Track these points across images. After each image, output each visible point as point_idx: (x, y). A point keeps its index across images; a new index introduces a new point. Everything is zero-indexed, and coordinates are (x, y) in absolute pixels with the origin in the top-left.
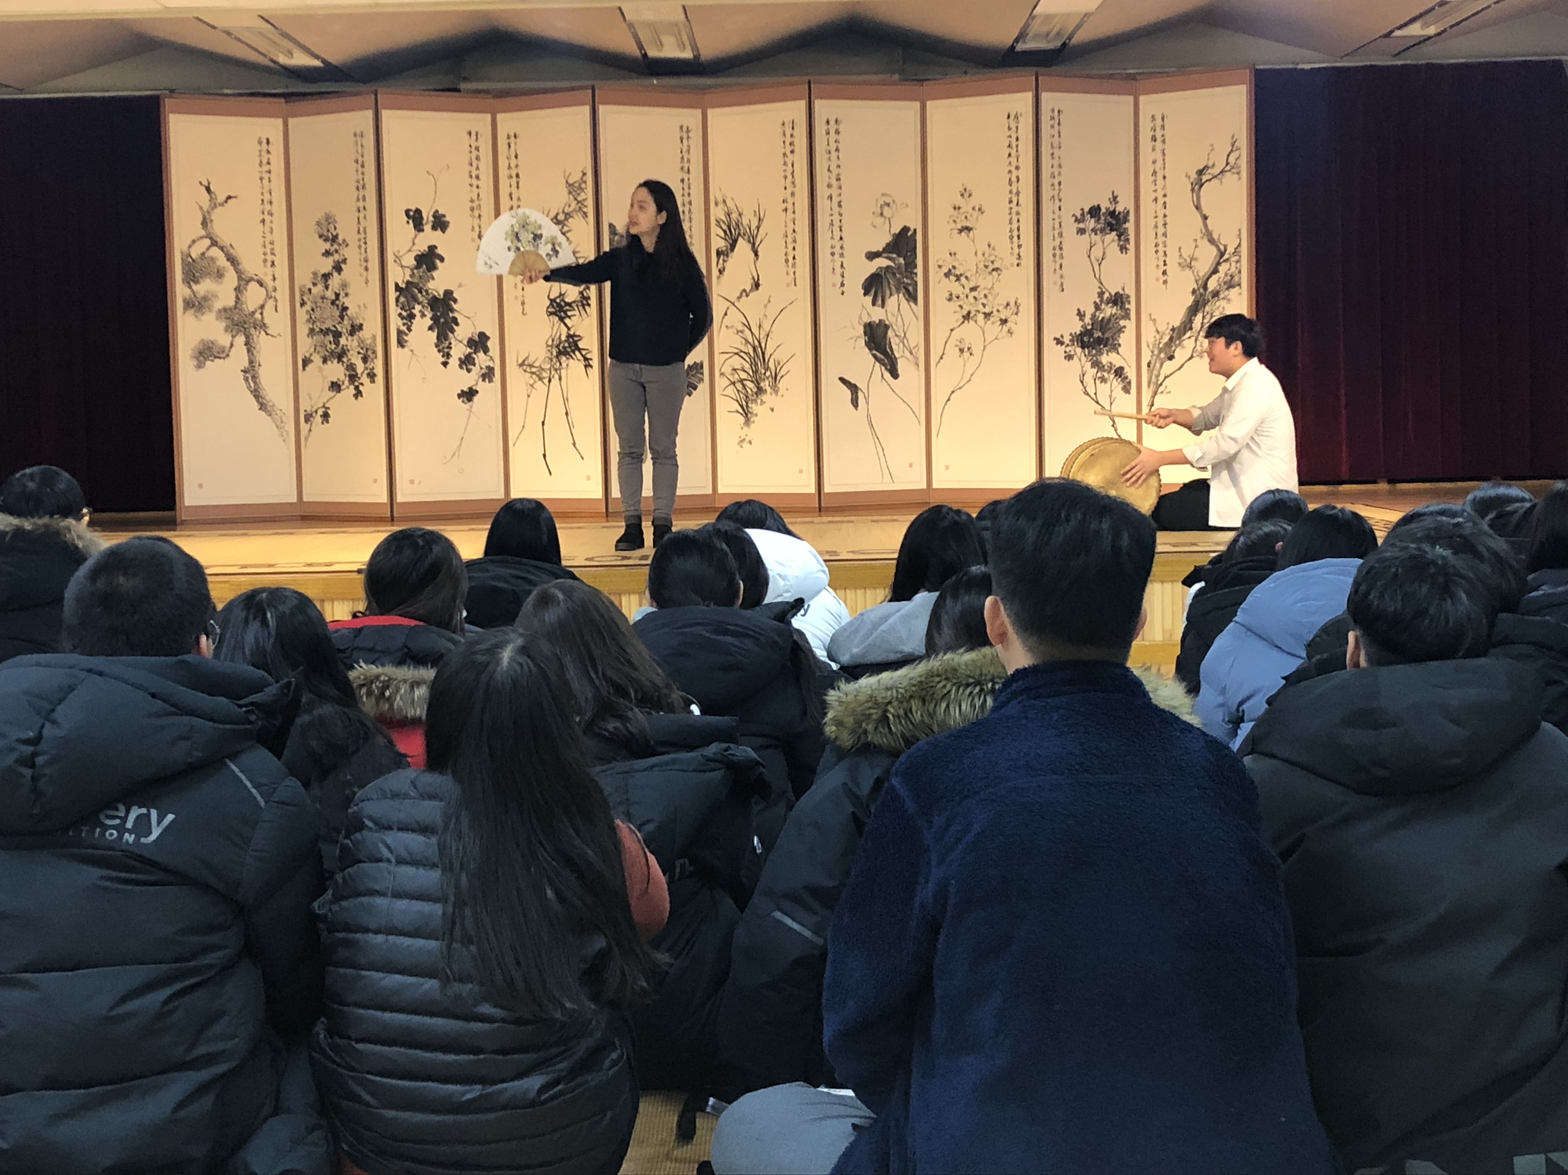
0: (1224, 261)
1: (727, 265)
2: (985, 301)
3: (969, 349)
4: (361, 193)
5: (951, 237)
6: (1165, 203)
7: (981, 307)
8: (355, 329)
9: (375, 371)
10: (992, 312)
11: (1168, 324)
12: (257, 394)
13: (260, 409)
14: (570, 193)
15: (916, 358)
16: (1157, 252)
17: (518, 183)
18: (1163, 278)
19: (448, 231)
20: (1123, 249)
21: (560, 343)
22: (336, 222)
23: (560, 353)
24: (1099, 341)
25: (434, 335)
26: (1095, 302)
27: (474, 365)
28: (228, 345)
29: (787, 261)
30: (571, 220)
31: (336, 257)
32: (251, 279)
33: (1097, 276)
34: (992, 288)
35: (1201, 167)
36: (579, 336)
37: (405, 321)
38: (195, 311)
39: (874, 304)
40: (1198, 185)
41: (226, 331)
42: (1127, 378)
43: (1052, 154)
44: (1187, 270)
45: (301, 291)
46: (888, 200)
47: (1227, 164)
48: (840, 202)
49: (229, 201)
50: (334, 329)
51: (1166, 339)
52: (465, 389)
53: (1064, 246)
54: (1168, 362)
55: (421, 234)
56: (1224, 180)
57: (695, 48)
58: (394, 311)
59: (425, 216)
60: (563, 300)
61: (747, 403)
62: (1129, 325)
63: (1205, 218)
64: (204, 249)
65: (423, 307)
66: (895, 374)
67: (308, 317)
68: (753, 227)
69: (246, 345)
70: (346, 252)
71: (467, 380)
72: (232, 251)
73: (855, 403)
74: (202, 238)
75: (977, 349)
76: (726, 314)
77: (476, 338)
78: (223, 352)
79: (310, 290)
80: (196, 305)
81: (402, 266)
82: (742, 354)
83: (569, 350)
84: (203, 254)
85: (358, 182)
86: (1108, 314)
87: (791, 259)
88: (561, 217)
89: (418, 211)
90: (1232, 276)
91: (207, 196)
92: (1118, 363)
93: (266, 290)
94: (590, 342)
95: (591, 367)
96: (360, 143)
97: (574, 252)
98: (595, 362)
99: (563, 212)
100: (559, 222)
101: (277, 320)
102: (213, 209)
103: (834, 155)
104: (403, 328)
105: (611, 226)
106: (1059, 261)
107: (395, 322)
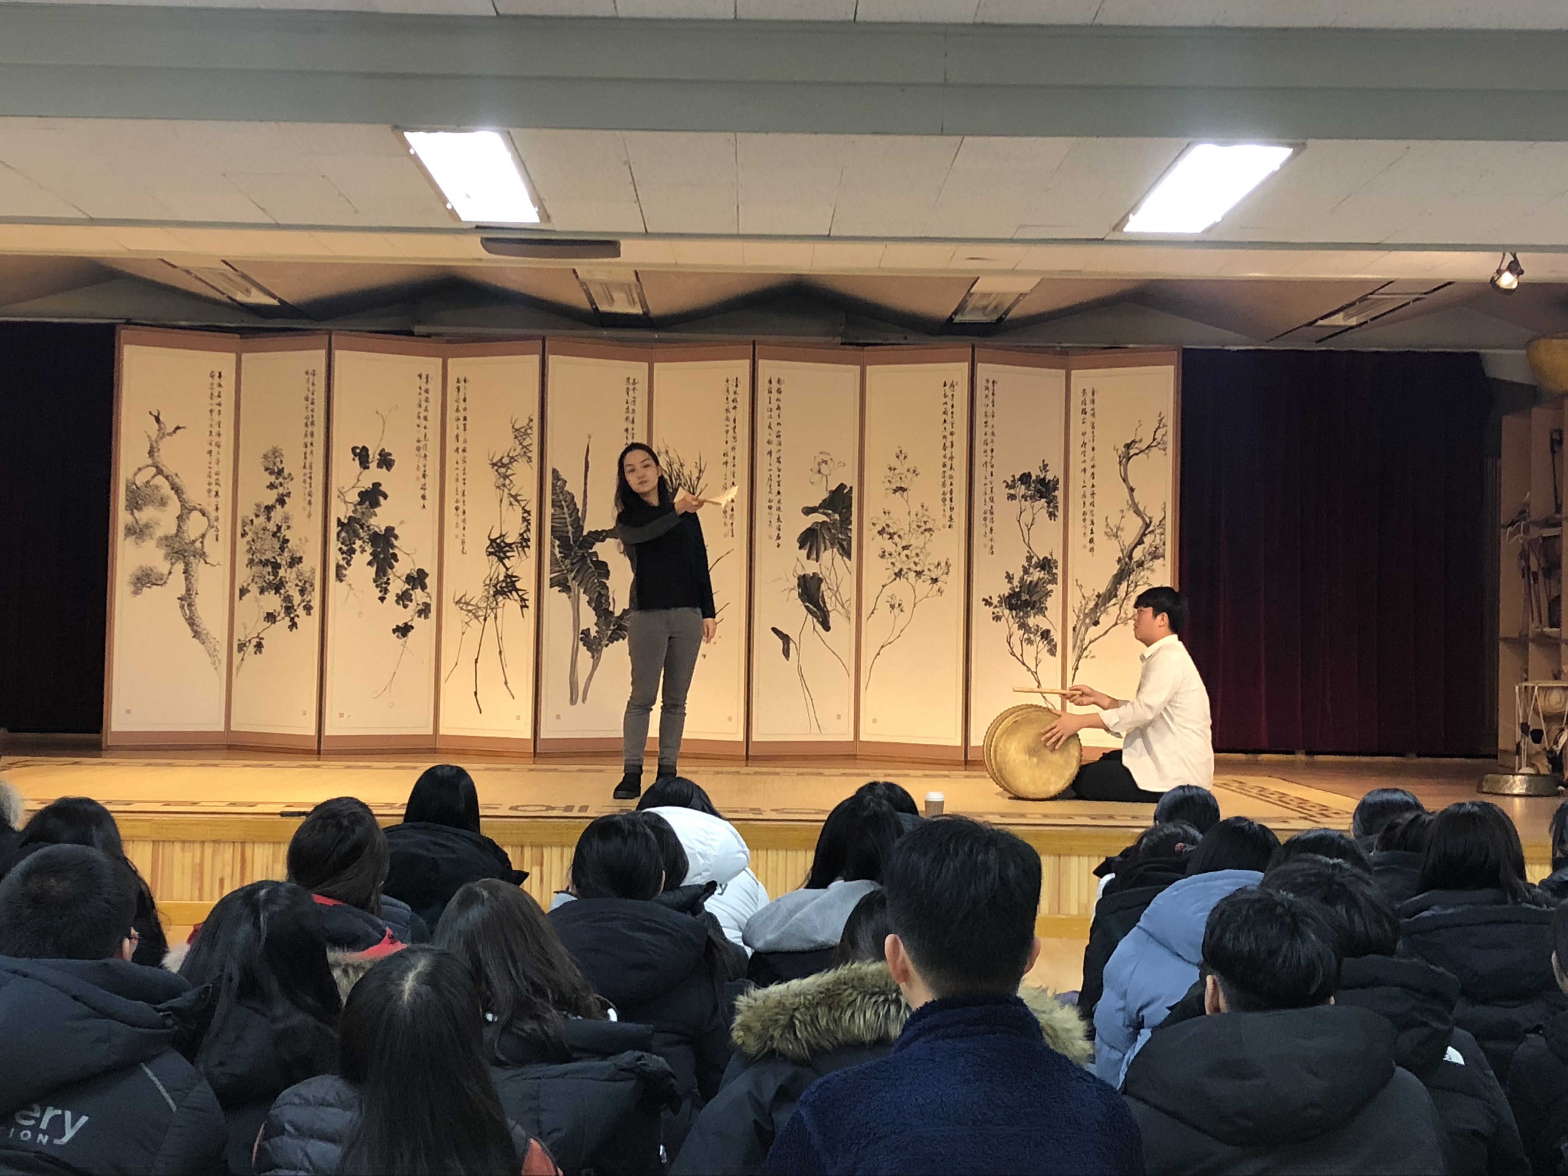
0: (1150, 532)
2: (916, 559)
3: (900, 605)
4: (310, 429)
5: (886, 496)
6: (1093, 474)
7: (912, 566)
8: (295, 561)
9: (312, 604)
10: (923, 571)
11: (1094, 590)
12: (192, 622)
13: (194, 637)
14: (516, 437)
15: (848, 612)
16: (1084, 520)
17: (465, 425)
18: (1089, 546)
19: (392, 469)
20: (1052, 515)
21: (498, 583)
22: (282, 455)
23: (497, 593)
24: (1026, 603)
25: (373, 570)
26: (1023, 566)
27: (411, 601)
28: (166, 572)
29: (725, 512)
30: (515, 464)
31: (281, 490)
32: (195, 509)
33: (1026, 540)
34: (924, 547)
35: (1129, 442)
36: (516, 577)
37: (344, 556)
38: (137, 538)
39: (808, 558)
40: (1125, 458)
41: (166, 558)
42: (1053, 640)
43: (986, 423)
44: (1113, 538)
45: (243, 521)
46: (825, 458)
47: (1154, 439)
48: (779, 458)
49: (178, 431)
50: (273, 560)
51: (1092, 604)
52: (400, 624)
53: (995, 510)
54: (1093, 627)
55: (366, 471)
56: (1150, 455)
57: (644, 304)
58: (334, 545)
59: (370, 453)
60: (503, 541)
62: (1056, 589)
63: (1132, 490)
64: (149, 478)
65: (364, 542)
66: (827, 628)
67: (248, 547)
68: (694, 478)
69: (184, 573)
70: (290, 486)
71: (403, 615)
72: (177, 480)
73: (786, 653)
74: (148, 466)
75: (907, 606)
77: (415, 575)
78: (162, 579)
79: (252, 521)
80: (137, 532)
81: (345, 502)
83: (506, 590)
84: (148, 482)
85: (307, 418)
86: (1036, 578)
87: (729, 510)
88: (506, 460)
89: (365, 449)
90: (1156, 548)
91: (156, 426)
92: (1044, 625)
93: (209, 520)
94: (527, 583)
95: (527, 607)
96: (311, 381)
97: (517, 495)
98: (531, 603)
99: (508, 456)
100: (503, 466)
101: (217, 550)
102: (161, 438)
103: (775, 413)
104: (343, 563)
105: (555, 471)
106: (989, 525)
107: (335, 557)
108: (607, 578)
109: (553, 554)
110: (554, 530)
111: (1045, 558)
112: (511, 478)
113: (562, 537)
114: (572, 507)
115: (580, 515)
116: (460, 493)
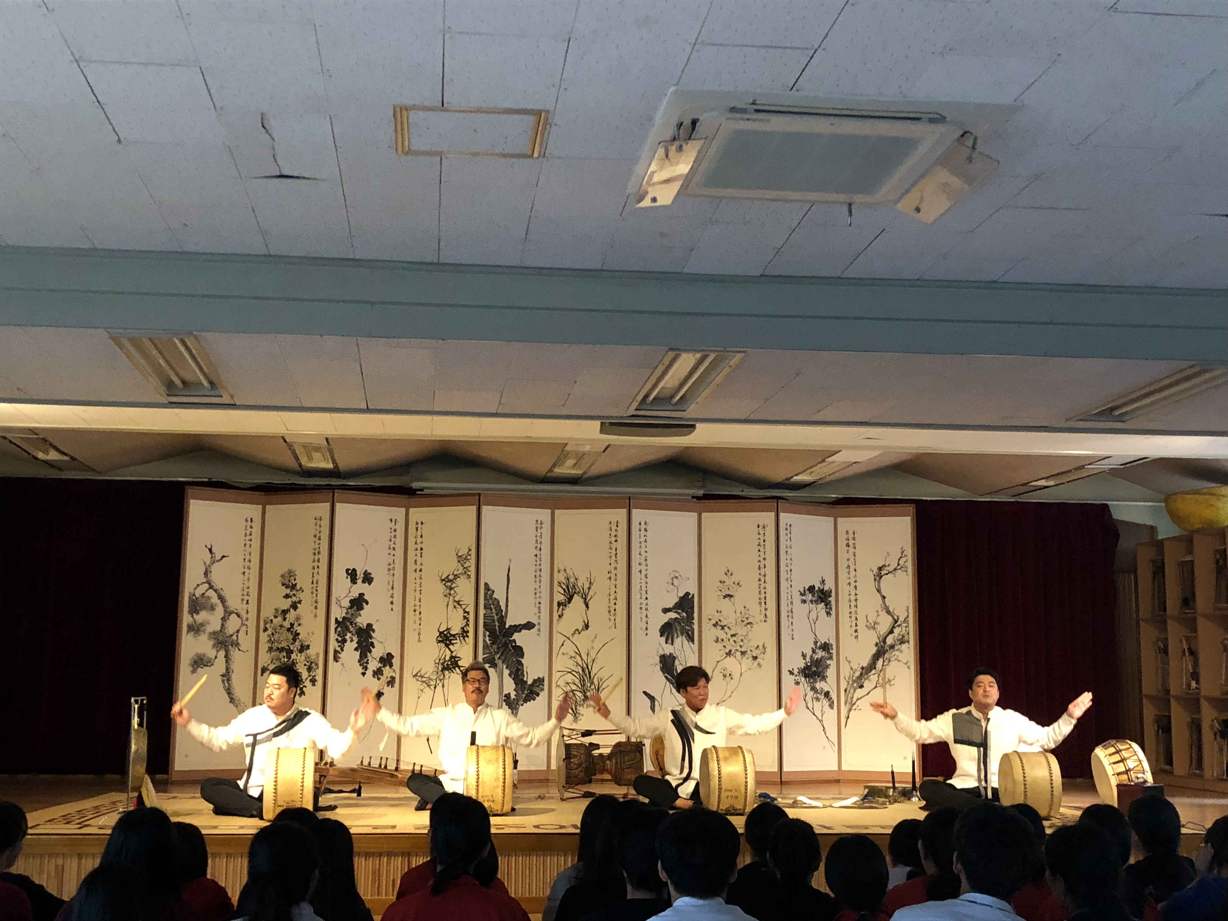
0: (898, 626)
1: (565, 612)
2: (741, 644)
3: (730, 675)
4: (317, 557)
5: (718, 600)
6: (856, 586)
7: (739, 648)
8: (304, 648)
9: (316, 678)
10: (747, 651)
11: (859, 664)
12: (229, 692)
13: (230, 702)
14: (459, 561)
16: (850, 617)
17: (421, 553)
18: (855, 634)
19: (373, 584)
20: (828, 614)
21: (445, 662)
22: (295, 575)
23: (443, 669)
24: (815, 673)
25: (358, 654)
26: (812, 648)
27: (383, 675)
28: (213, 657)
29: (609, 612)
30: (458, 579)
31: (294, 599)
32: (233, 612)
33: (813, 630)
34: (747, 635)
35: (881, 566)
36: (459, 657)
37: (339, 644)
38: (194, 633)
39: (666, 643)
40: (879, 577)
41: (213, 647)
42: (831, 698)
43: (787, 552)
44: (872, 630)
45: (265, 621)
46: (677, 575)
47: (899, 564)
48: (646, 575)
49: (224, 559)
50: (287, 648)
51: (857, 674)
53: (793, 610)
54: (859, 689)
55: (355, 585)
56: (896, 575)
58: (333, 636)
59: (358, 573)
60: (449, 633)
61: (576, 706)
62: (832, 663)
63: (884, 597)
64: (204, 591)
65: (352, 634)
67: (268, 639)
68: (586, 588)
69: (225, 657)
70: (301, 596)
71: (378, 685)
72: (222, 593)
74: (203, 583)
75: (736, 676)
76: (563, 645)
77: (385, 656)
78: (210, 662)
79: (272, 621)
80: (195, 629)
81: (341, 607)
82: (574, 673)
83: (451, 667)
84: (203, 594)
85: (315, 549)
86: (820, 656)
87: (612, 609)
88: (451, 577)
89: (354, 570)
90: (903, 636)
91: (210, 555)
92: (826, 688)
93: (242, 620)
96: (318, 524)
97: (459, 601)
99: (453, 574)
100: (450, 581)
101: (246, 641)
102: (213, 564)
103: (643, 545)
104: (338, 649)
105: (486, 584)
106: (791, 620)
107: (333, 645)
108: (523, 657)
109: (484, 641)
110: (485, 624)
111: (825, 642)
112: (455, 589)
113: (491, 629)
114: (498, 608)
115: (503, 614)
116: (417, 600)
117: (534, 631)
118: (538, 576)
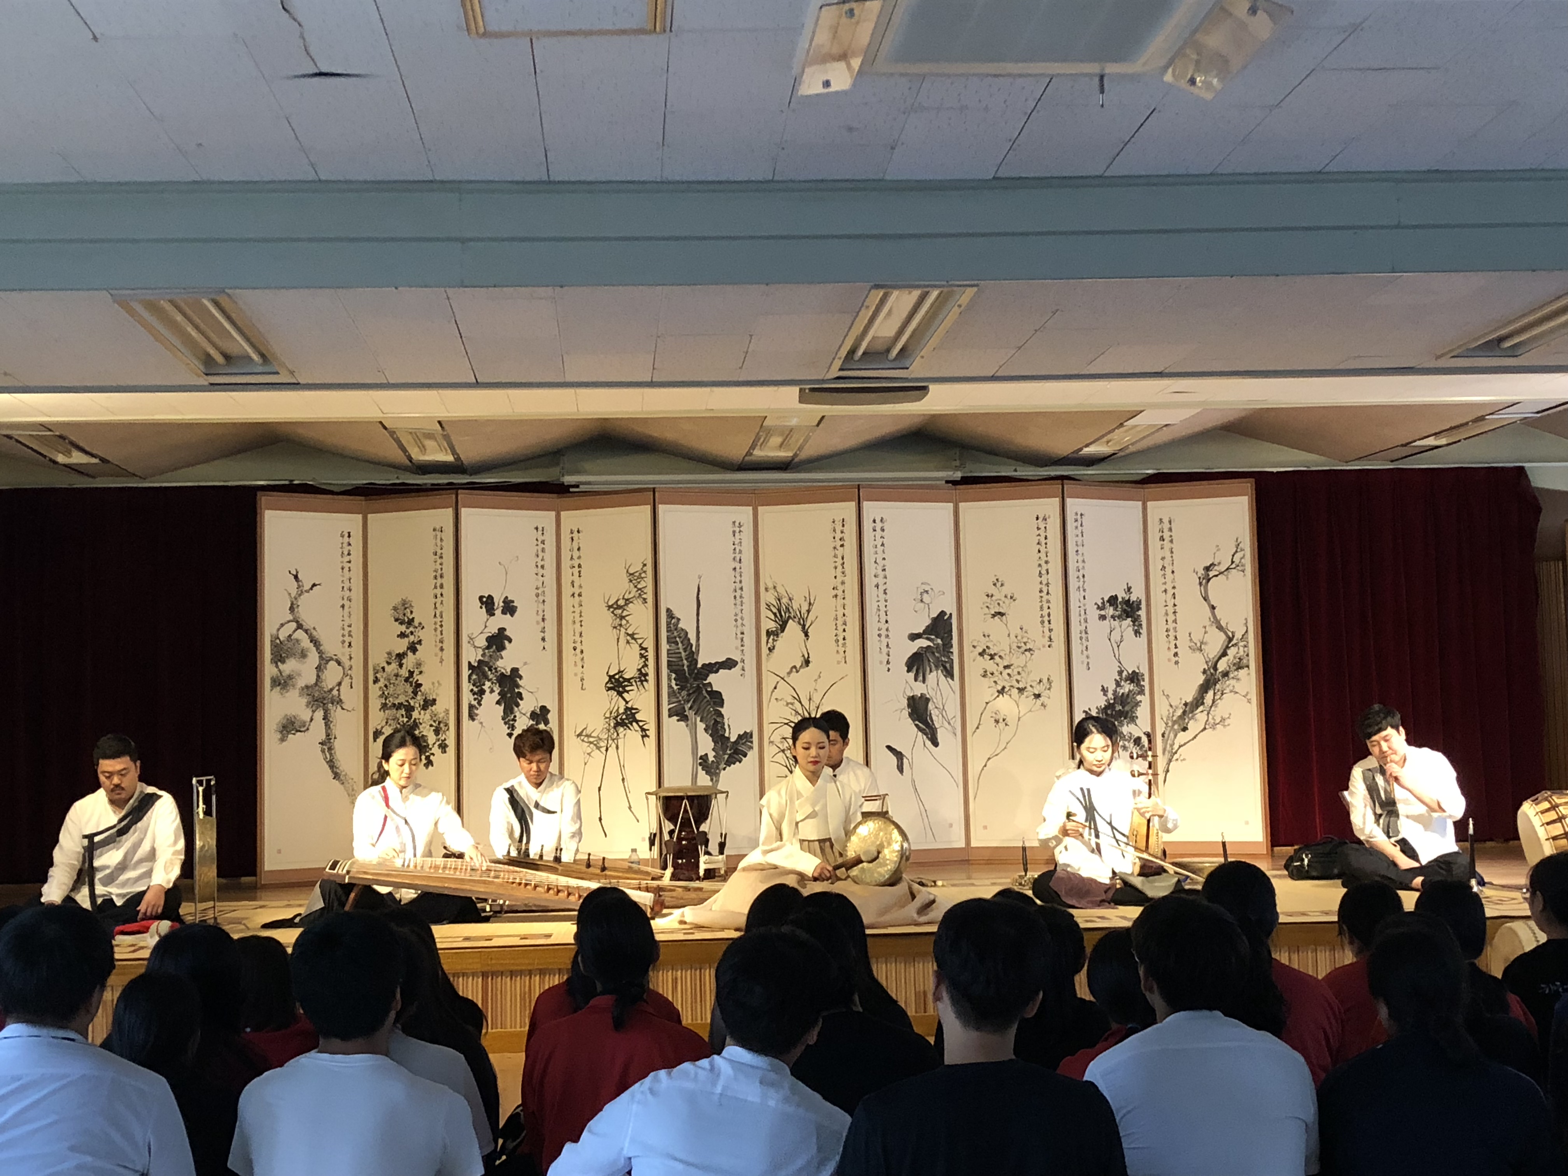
0: (1233, 646)
1: (777, 644)
2: (1019, 678)
3: (1004, 720)
4: (439, 581)
5: (985, 621)
6: (1174, 594)
7: (1015, 683)
8: (428, 703)
9: (446, 742)
10: (1026, 688)
11: (1181, 700)
12: (331, 764)
13: (335, 779)
14: (631, 581)
15: (954, 728)
16: (1168, 636)
17: (579, 572)
18: (1174, 659)
19: (516, 614)
20: (1137, 633)
21: (618, 715)
22: (411, 606)
23: (617, 725)
24: (1120, 714)
25: (501, 708)
26: (1116, 680)
28: (308, 719)
29: (837, 641)
30: (631, 605)
31: (412, 638)
32: (332, 659)
33: (1117, 656)
34: (1025, 666)
35: (1208, 565)
36: (636, 709)
37: (476, 696)
38: (281, 689)
39: (916, 680)
40: (1206, 579)
41: (307, 706)
43: (1077, 551)
44: (1198, 652)
45: (374, 669)
46: (927, 588)
47: (1233, 562)
48: (885, 590)
49: (314, 588)
50: (407, 704)
51: (1179, 712)
53: (1089, 630)
54: (1182, 733)
55: (492, 617)
56: (1230, 576)
58: (466, 686)
59: (495, 601)
60: (621, 677)
62: (1144, 699)
63: (1213, 608)
64: (290, 632)
65: (492, 683)
66: (935, 744)
67: (381, 693)
68: (804, 611)
69: (324, 719)
70: (421, 634)
72: (314, 633)
73: (900, 769)
74: (289, 622)
75: (1012, 721)
76: (775, 688)
77: (538, 711)
78: (304, 726)
79: (383, 668)
80: (282, 683)
81: (475, 647)
83: (626, 721)
84: (290, 636)
85: (436, 571)
86: (1127, 690)
87: (840, 638)
88: (621, 603)
89: (490, 597)
90: (1240, 659)
91: (296, 584)
92: (1137, 733)
93: (344, 669)
94: (646, 714)
95: (648, 737)
96: (439, 537)
97: (634, 634)
98: (652, 733)
99: (624, 598)
100: (619, 607)
101: (351, 696)
102: (300, 595)
103: (880, 549)
104: (475, 703)
105: (668, 610)
106: (1085, 643)
107: (467, 698)
108: (722, 706)
109: (670, 687)
110: (670, 664)
111: (1134, 672)
112: (627, 618)
113: (679, 670)
114: (686, 642)
115: (694, 649)
116: (578, 635)
117: (737, 670)
118: (738, 597)
